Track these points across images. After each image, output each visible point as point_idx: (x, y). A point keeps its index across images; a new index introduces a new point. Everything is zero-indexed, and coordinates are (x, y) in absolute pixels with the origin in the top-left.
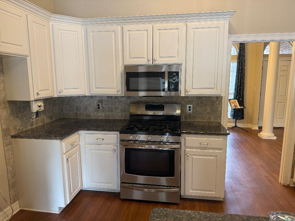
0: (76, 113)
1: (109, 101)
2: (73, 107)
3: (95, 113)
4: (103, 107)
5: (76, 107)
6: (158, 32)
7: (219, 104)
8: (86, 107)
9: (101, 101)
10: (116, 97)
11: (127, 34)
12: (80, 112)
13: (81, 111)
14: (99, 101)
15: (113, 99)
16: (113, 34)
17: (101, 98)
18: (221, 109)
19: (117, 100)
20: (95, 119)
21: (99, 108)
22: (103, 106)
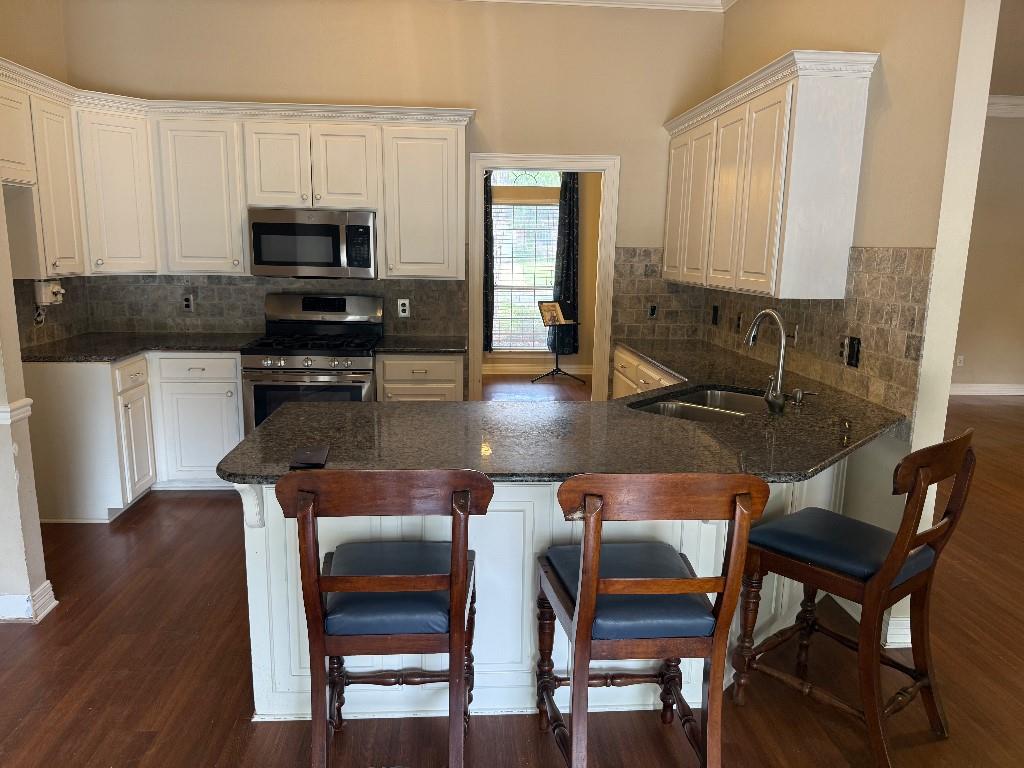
0: (130, 320)
1: (213, 290)
2: (122, 303)
3: (179, 320)
4: (198, 304)
5: (131, 306)
6: (322, 139)
7: (463, 298)
8: (155, 305)
9: (194, 291)
10: (231, 280)
11: (252, 140)
12: (139, 318)
13: (143, 314)
14: (187, 290)
15: (224, 286)
16: (222, 139)
17: (193, 284)
18: (467, 308)
19: (232, 287)
20: (178, 334)
21: (187, 306)
22: (199, 301)
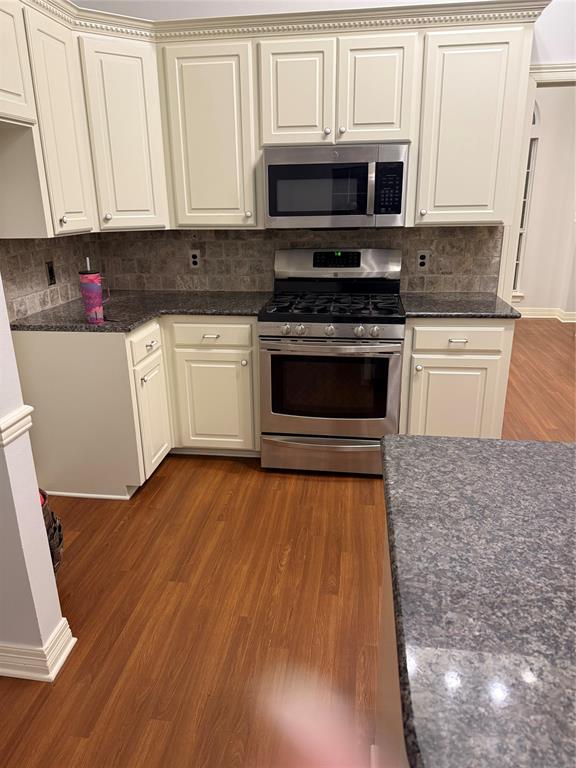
0: (139, 278)
1: (220, 246)
2: (131, 260)
3: (187, 277)
5: (140, 262)
7: (495, 247)
8: (162, 262)
9: (201, 247)
12: (148, 275)
13: (152, 271)
14: (194, 246)
15: (230, 240)
16: (234, 64)
17: (201, 238)
18: (498, 259)
19: (240, 242)
21: (195, 263)
22: (206, 257)
